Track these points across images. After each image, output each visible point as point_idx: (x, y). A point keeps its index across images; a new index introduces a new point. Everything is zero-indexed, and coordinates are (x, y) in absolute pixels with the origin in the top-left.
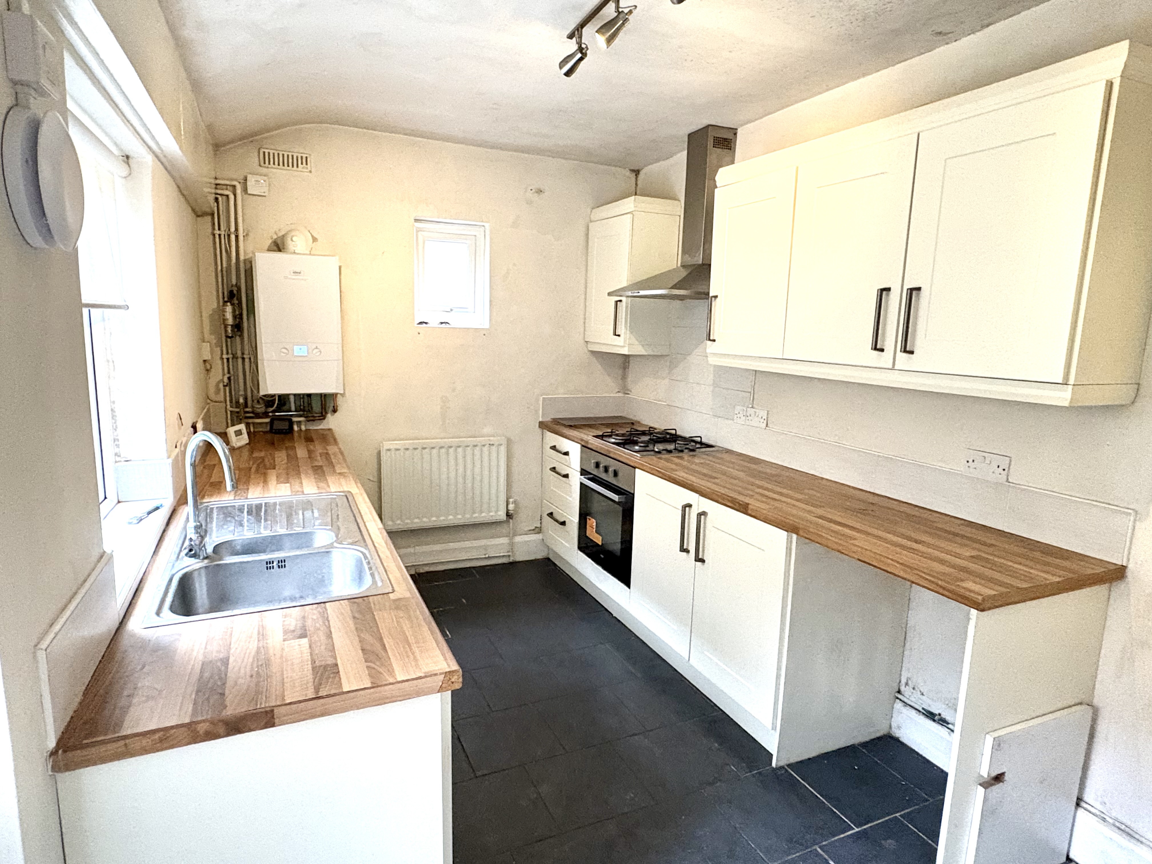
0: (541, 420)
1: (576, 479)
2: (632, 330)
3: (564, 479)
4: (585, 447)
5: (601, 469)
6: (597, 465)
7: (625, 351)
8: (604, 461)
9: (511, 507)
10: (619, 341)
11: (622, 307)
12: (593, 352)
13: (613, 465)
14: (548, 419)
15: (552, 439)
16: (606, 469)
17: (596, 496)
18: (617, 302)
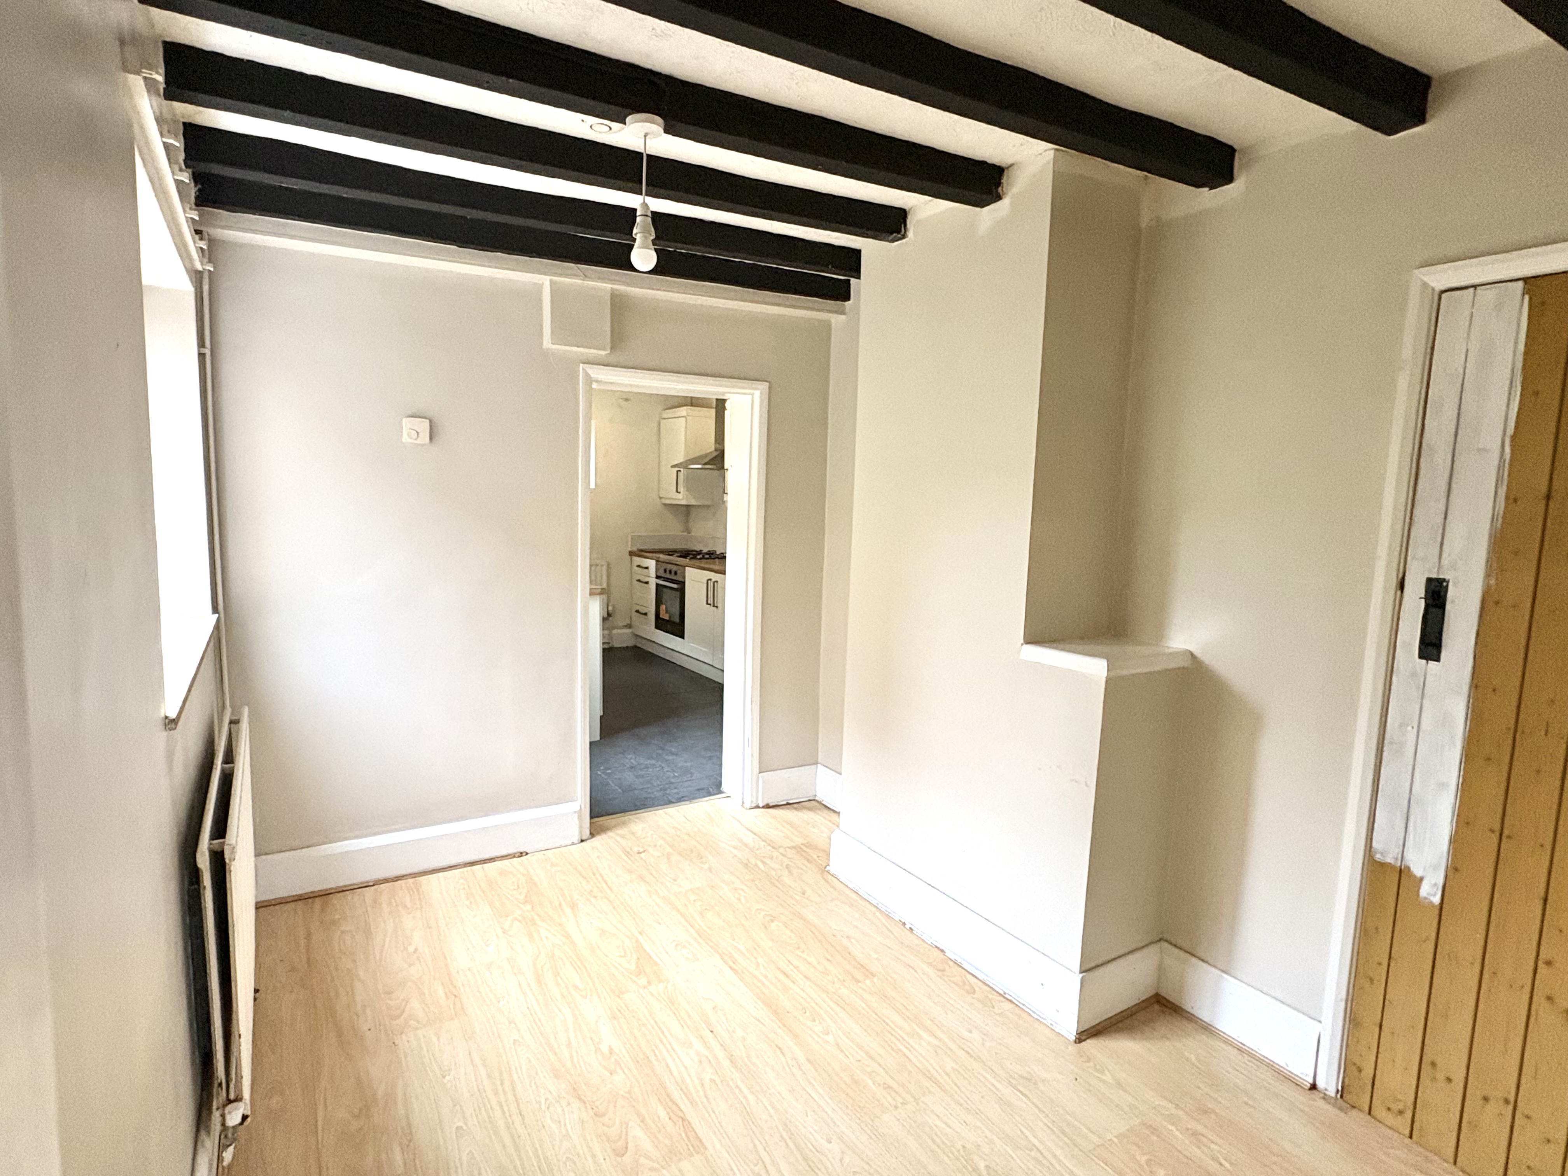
0: (630, 549)
1: (653, 582)
2: (688, 489)
3: (646, 585)
4: (657, 561)
5: (668, 572)
6: (665, 571)
7: (683, 502)
8: (669, 567)
9: (610, 608)
10: (680, 496)
11: (681, 475)
12: (665, 505)
13: (674, 568)
14: (635, 549)
15: (637, 560)
16: (670, 572)
17: (665, 590)
18: (677, 471)
